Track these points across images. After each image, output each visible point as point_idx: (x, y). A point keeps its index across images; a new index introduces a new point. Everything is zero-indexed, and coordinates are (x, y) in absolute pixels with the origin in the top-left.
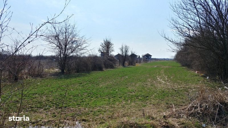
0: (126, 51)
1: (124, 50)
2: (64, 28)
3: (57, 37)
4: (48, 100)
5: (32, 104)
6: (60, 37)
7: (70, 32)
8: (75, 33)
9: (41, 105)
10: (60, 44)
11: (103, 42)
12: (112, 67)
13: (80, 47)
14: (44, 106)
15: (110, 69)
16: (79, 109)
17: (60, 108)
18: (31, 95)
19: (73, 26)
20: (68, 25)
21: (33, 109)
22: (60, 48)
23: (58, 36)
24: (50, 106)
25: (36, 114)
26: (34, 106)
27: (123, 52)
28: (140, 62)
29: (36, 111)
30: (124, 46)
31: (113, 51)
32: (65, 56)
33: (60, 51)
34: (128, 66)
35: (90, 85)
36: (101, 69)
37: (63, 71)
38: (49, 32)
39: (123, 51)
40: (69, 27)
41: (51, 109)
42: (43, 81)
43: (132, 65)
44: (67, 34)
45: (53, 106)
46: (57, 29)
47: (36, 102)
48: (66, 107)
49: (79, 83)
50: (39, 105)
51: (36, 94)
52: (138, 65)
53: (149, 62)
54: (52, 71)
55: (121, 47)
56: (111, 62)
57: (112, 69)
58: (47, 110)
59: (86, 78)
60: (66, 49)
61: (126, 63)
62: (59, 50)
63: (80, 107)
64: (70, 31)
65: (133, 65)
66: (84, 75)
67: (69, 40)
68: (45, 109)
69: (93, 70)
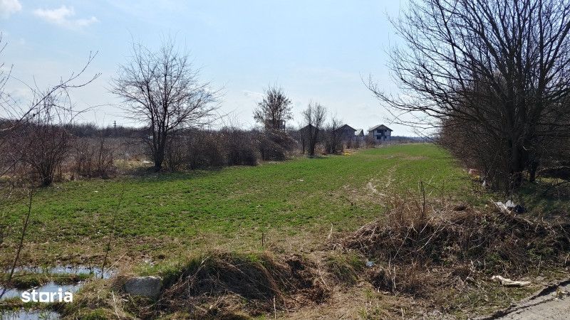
0: (319, 119)
1: (313, 116)
2: (162, 65)
3: (144, 85)
4: (103, 222)
5: (68, 228)
6: (151, 86)
7: (175, 73)
8: (186, 77)
9: (86, 230)
10: (152, 102)
11: (266, 97)
12: (280, 157)
13: (198, 110)
14: (92, 232)
15: (274, 162)
16: (160, 239)
17: (122, 236)
18: (70, 212)
19: (183, 60)
20: (171, 58)
21: (69, 237)
22: (151, 112)
23: (148, 83)
24: (104, 233)
25: (74, 246)
26: (71, 231)
27: (310, 120)
28: (357, 146)
29: (74, 241)
30: (314, 107)
31: (290, 118)
32: (163, 130)
33: (152, 119)
34: (325, 154)
35: (207, 196)
36: (251, 162)
37: (158, 164)
38: (125, 74)
39: (312, 119)
40: (174, 63)
41: (104, 237)
42: (107, 186)
43: (335, 152)
44: (168, 78)
45: (111, 232)
46: (146, 67)
47: (78, 224)
48: (135, 235)
49: (185, 190)
50: (81, 230)
51: (81, 210)
52: (348, 153)
53: (382, 146)
54: (134, 164)
55: (306, 108)
56: (278, 146)
57: (279, 163)
58: (98, 240)
59: (206, 181)
60: (165, 114)
61: (320, 148)
62: (151, 117)
63: (163, 236)
64: (174, 71)
65: (337, 154)
66: (205, 175)
67: (173, 92)
68: (93, 238)
69: (230, 164)
